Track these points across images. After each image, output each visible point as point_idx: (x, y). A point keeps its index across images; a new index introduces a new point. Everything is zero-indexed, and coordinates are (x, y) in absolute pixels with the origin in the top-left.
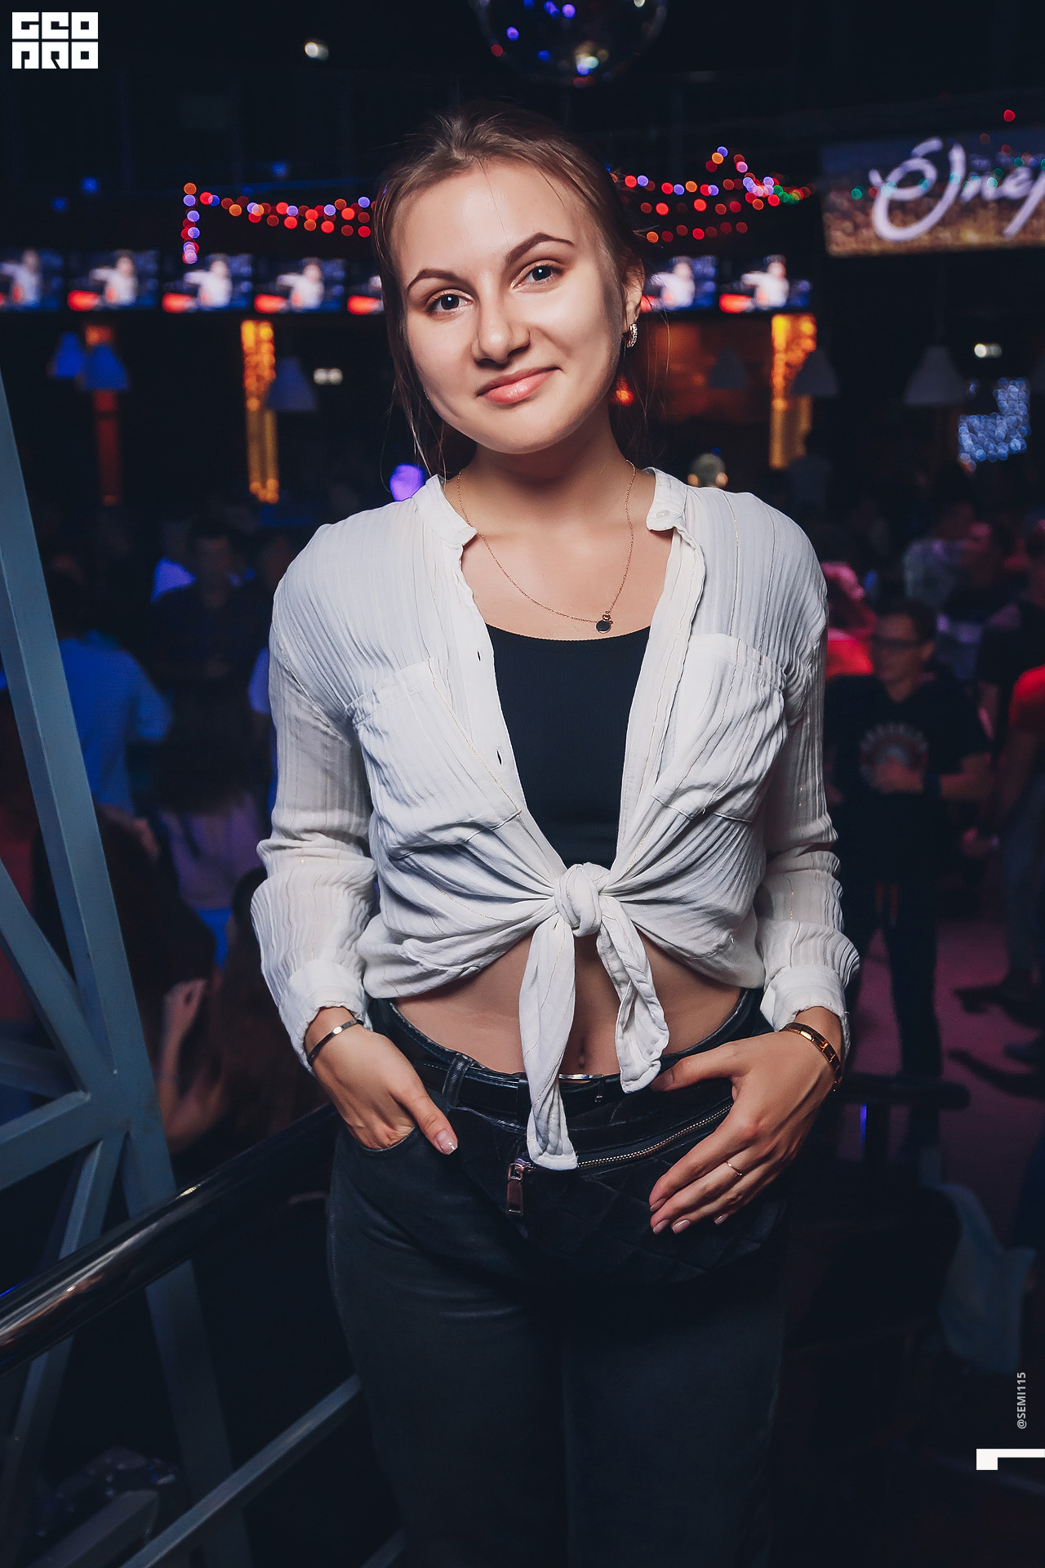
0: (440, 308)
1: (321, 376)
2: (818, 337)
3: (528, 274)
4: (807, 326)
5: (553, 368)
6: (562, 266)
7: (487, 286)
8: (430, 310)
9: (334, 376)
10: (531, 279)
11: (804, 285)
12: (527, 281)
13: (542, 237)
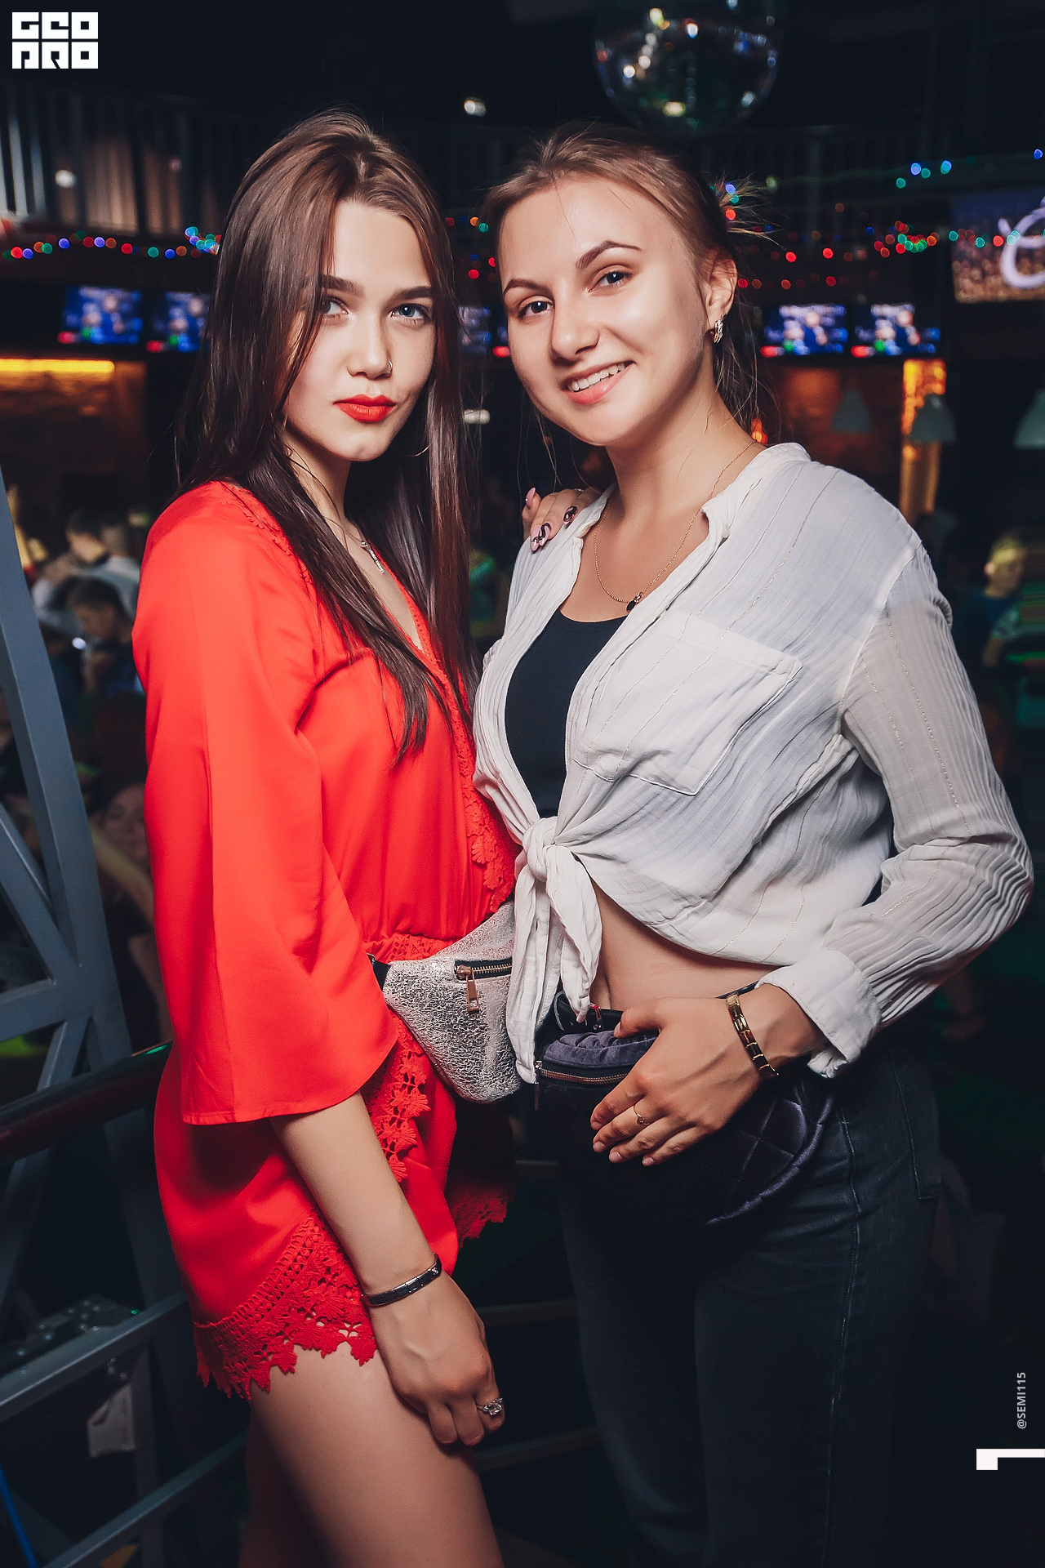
0: (530, 312)
1: (470, 416)
2: (948, 382)
3: (602, 278)
4: (938, 371)
5: (628, 363)
6: (630, 270)
7: (563, 290)
8: (522, 315)
9: (484, 416)
10: (606, 283)
11: (933, 333)
12: (602, 285)
13: (611, 244)
